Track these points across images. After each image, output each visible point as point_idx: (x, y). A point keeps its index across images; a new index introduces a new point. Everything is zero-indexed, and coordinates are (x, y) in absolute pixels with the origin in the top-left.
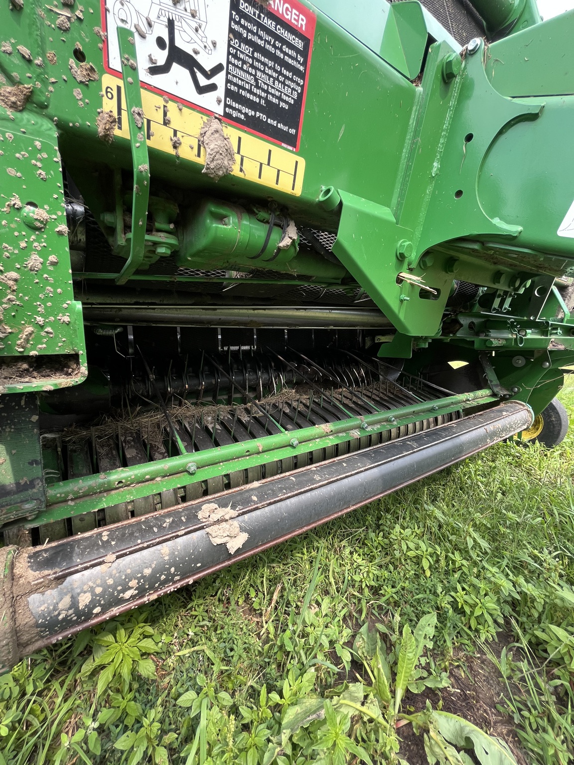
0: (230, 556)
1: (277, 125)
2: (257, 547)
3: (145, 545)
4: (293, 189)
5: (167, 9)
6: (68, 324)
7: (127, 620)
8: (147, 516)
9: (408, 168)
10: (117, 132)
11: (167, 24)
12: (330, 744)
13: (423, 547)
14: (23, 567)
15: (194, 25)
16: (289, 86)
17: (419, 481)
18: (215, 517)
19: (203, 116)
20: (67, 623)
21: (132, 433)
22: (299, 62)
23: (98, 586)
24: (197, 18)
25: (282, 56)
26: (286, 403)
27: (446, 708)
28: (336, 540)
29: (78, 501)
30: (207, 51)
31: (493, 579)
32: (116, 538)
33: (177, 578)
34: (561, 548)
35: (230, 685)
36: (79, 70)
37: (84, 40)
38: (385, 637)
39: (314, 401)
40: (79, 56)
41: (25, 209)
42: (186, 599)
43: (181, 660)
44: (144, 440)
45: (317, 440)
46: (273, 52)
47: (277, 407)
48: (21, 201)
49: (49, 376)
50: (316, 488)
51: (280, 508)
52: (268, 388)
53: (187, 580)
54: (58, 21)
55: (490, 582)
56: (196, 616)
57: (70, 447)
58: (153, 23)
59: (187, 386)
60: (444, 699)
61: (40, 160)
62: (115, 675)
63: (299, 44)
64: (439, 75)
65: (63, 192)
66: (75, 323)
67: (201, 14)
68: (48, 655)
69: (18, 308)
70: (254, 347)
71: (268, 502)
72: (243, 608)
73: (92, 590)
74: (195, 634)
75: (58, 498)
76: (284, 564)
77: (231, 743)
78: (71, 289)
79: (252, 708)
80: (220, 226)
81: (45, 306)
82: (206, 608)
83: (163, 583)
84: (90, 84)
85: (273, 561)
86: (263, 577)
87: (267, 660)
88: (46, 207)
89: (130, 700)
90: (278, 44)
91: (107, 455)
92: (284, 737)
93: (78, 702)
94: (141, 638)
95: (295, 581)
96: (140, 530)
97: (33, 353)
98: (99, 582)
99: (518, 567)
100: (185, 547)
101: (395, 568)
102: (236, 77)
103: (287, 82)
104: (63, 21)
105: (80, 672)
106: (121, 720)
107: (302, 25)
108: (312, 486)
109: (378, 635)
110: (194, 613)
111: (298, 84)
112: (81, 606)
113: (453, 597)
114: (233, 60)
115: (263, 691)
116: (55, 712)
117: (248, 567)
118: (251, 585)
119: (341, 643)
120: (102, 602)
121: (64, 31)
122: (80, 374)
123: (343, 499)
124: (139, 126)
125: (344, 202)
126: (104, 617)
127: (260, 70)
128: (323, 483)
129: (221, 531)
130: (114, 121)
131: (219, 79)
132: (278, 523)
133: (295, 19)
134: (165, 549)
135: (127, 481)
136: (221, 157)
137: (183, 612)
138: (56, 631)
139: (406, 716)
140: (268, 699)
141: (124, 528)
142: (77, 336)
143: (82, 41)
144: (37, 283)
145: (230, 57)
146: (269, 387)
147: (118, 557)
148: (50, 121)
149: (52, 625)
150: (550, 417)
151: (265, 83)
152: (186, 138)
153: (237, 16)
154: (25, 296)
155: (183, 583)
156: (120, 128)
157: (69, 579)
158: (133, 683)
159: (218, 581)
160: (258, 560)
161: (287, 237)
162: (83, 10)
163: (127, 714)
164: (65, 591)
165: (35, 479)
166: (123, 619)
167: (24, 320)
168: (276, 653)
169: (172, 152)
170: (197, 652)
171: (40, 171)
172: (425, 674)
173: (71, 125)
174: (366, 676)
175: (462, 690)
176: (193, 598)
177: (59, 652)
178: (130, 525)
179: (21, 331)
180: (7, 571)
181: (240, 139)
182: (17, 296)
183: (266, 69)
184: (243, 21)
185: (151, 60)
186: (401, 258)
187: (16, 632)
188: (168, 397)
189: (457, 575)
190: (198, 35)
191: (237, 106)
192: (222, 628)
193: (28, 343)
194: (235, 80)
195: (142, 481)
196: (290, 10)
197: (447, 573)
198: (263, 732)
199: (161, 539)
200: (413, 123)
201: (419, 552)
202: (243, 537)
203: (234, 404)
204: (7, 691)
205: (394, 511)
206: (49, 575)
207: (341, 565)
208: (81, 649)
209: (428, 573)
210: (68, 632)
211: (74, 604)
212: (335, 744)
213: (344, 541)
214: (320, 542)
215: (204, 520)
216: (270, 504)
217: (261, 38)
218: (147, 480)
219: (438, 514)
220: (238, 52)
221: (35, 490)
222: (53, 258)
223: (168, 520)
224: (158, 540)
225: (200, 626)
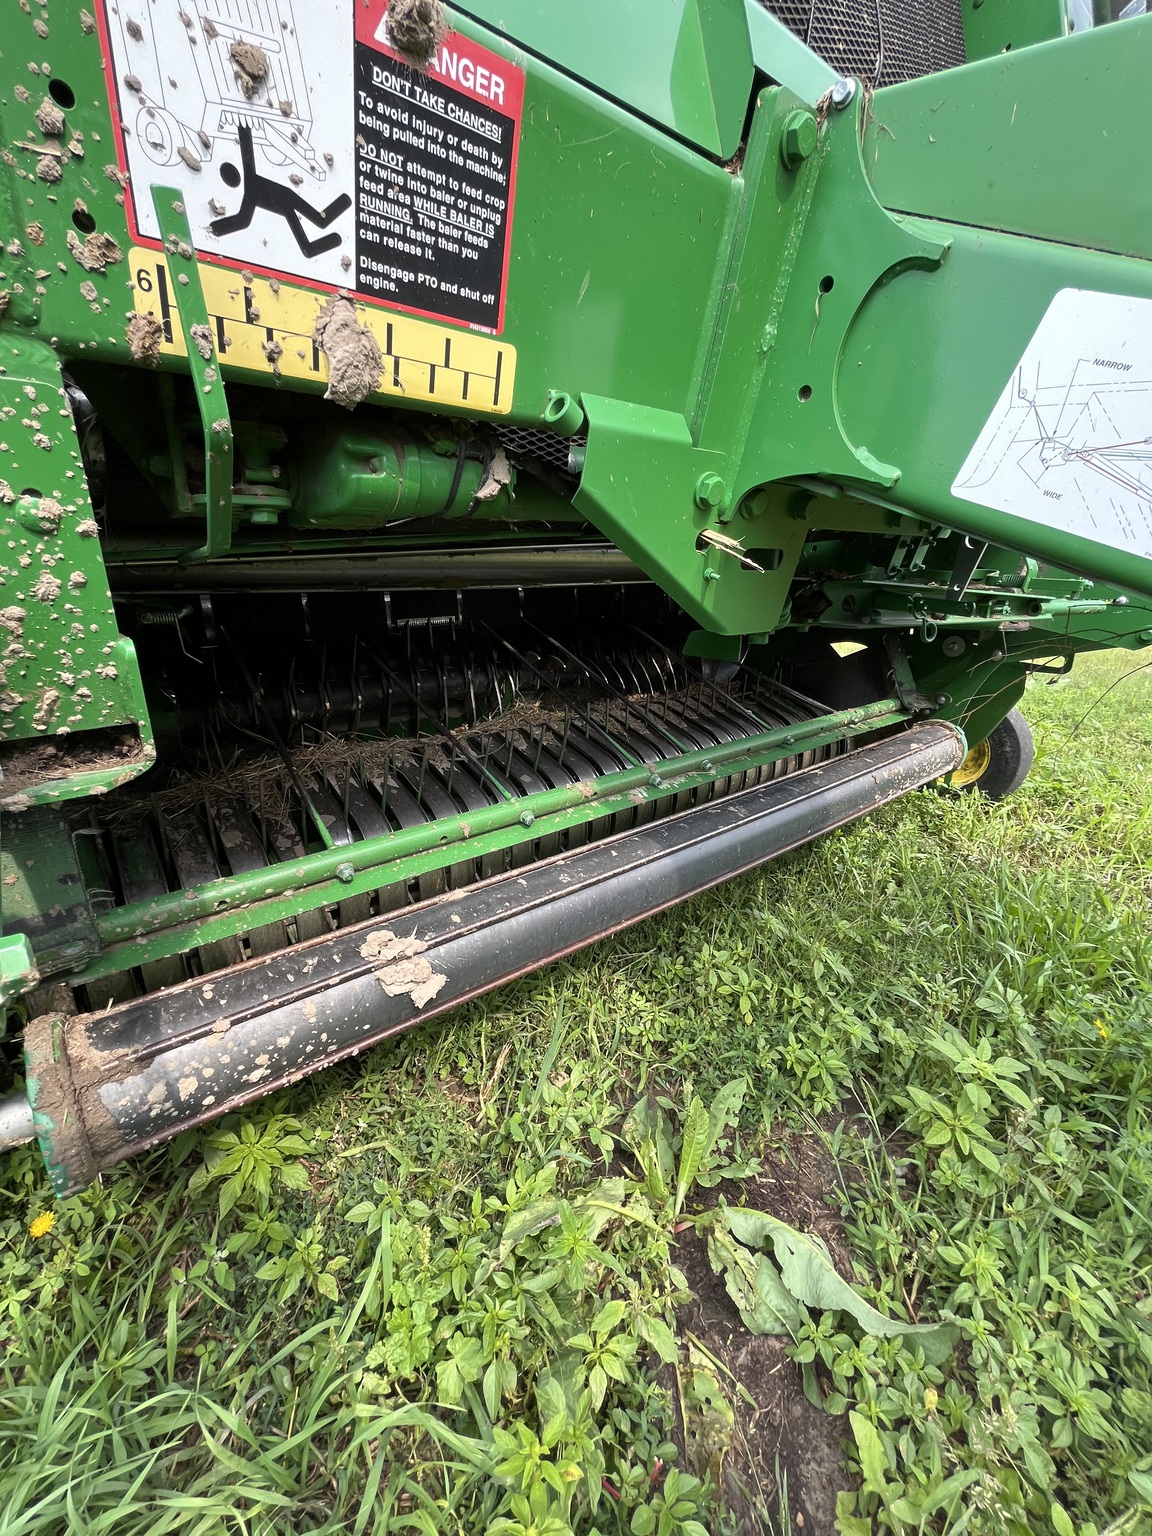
0: (417, 1012)
1: (459, 291)
2: (463, 995)
3: (276, 1002)
4: (496, 403)
5: (235, 110)
6: (115, 678)
7: (257, 1111)
8: (274, 955)
9: (716, 338)
10: (165, 348)
11: (238, 137)
12: (565, 1252)
13: (744, 978)
14: (80, 1044)
15: (289, 130)
16: (477, 217)
17: (754, 869)
18: (389, 953)
19: (318, 296)
20: (164, 1121)
21: (229, 801)
22: (495, 167)
23: (206, 1066)
24: (292, 115)
25: (460, 161)
26: (522, 731)
27: (752, 1204)
28: (605, 971)
29: (153, 937)
30: (317, 174)
31: (841, 1025)
32: (226, 994)
33: (334, 1048)
34: (965, 972)
35: (428, 1193)
36: (85, 249)
37: (88, 192)
38: (671, 1115)
39: (573, 725)
40: (84, 222)
41: (21, 502)
42: (352, 1075)
43: (349, 1163)
44: (253, 813)
45: (570, 810)
46: (444, 156)
47: (503, 740)
48: (13, 489)
49: (90, 761)
50: (561, 897)
51: (499, 932)
52: (487, 702)
53: (349, 1050)
54: (39, 168)
55: (839, 1030)
56: (370, 1099)
57: (117, 832)
58: (211, 140)
59: (328, 704)
60: (749, 1192)
61: (36, 417)
62: (244, 1189)
63: (493, 132)
64: (775, 158)
65: (81, 465)
66: (127, 678)
67: (301, 108)
68: (129, 1168)
69: (30, 663)
70: (457, 619)
71: (478, 924)
72: (447, 1083)
73: (198, 1073)
74: (370, 1125)
75: (118, 934)
76: (517, 1013)
77: (426, 1261)
78: (113, 622)
79: (459, 1219)
80: (364, 476)
81: (74, 654)
82: (386, 1087)
83: (311, 1057)
84: (109, 271)
85: (498, 1009)
86: (480, 1035)
87: (484, 1156)
88: (55, 494)
89: (272, 1221)
90: (452, 140)
91: (189, 844)
92: (504, 1249)
93: (190, 1228)
94: (282, 1135)
95: (533, 1039)
96: (266, 979)
97: (63, 730)
98: (207, 1060)
99: (890, 1006)
100: (343, 1002)
101: (698, 1011)
102: (375, 215)
103: (474, 209)
104: (48, 166)
105: (187, 1187)
106: (261, 1247)
107: (496, 95)
108: (555, 895)
109: (659, 1113)
110: (365, 1095)
111: (495, 210)
112: (183, 1097)
113: (780, 1053)
114: (366, 184)
115: (477, 1196)
116: (156, 1243)
117: (454, 1020)
118: (460, 1049)
119: (600, 1126)
120: (216, 1089)
121: (52, 182)
122: (144, 757)
123: (607, 911)
124: (207, 357)
125: (592, 421)
126: (220, 1109)
127: (420, 195)
128: (574, 887)
129: (401, 974)
130: (158, 330)
131: (344, 225)
132: (496, 956)
133: (482, 86)
134: (310, 1008)
135: (234, 899)
136: (358, 371)
137: (347, 1094)
138: (148, 1133)
139: (689, 1216)
140: (484, 1206)
141: (239, 976)
142: (132, 697)
143: (86, 195)
144: (55, 619)
145: (361, 178)
146: (488, 700)
147: (233, 1023)
148: (45, 344)
149: (140, 1124)
150: (1003, 745)
151: (431, 218)
152: (292, 340)
153: (368, 99)
154: (38, 642)
155: (344, 1054)
156: (169, 340)
157: (158, 1059)
158: (275, 1198)
159: (403, 1046)
160: (472, 1009)
161: (490, 481)
162: (82, 138)
163: (270, 1238)
164: (155, 1076)
165: (75, 907)
166: (249, 1109)
167: (41, 681)
168: (498, 1146)
169: (268, 368)
170: (374, 1151)
171: (39, 436)
172: (726, 1161)
173: (82, 346)
174: (637, 1169)
175: (777, 1180)
176: (363, 1072)
177: (145, 1163)
178: (248, 972)
179: (39, 698)
180: (58, 1054)
181: (390, 327)
182: (25, 644)
183: (432, 190)
184: (381, 108)
185: (214, 210)
186: (703, 507)
187: (87, 1136)
188: (292, 726)
189: (792, 1021)
190: (298, 148)
191: (380, 268)
192: (413, 1115)
193: (51, 716)
194: (373, 221)
195: (259, 897)
196: (472, 69)
197: (780, 1017)
198: (475, 1245)
199: (301, 992)
200: (726, 249)
201: (737, 988)
202: (440, 981)
203: (422, 736)
204: (76, 1219)
205: (707, 921)
206: (127, 1055)
207: (610, 1011)
208: (184, 1156)
209: (749, 1019)
210: (167, 1133)
211: (172, 1093)
212: (572, 1252)
213: (618, 973)
214: (579, 975)
215: (372, 959)
216: (483, 927)
217: (417, 133)
218: (270, 896)
219: (776, 925)
220: (376, 167)
221: (77, 925)
222: (76, 576)
223: (310, 962)
224: (296, 994)
225: (377, 1114)
